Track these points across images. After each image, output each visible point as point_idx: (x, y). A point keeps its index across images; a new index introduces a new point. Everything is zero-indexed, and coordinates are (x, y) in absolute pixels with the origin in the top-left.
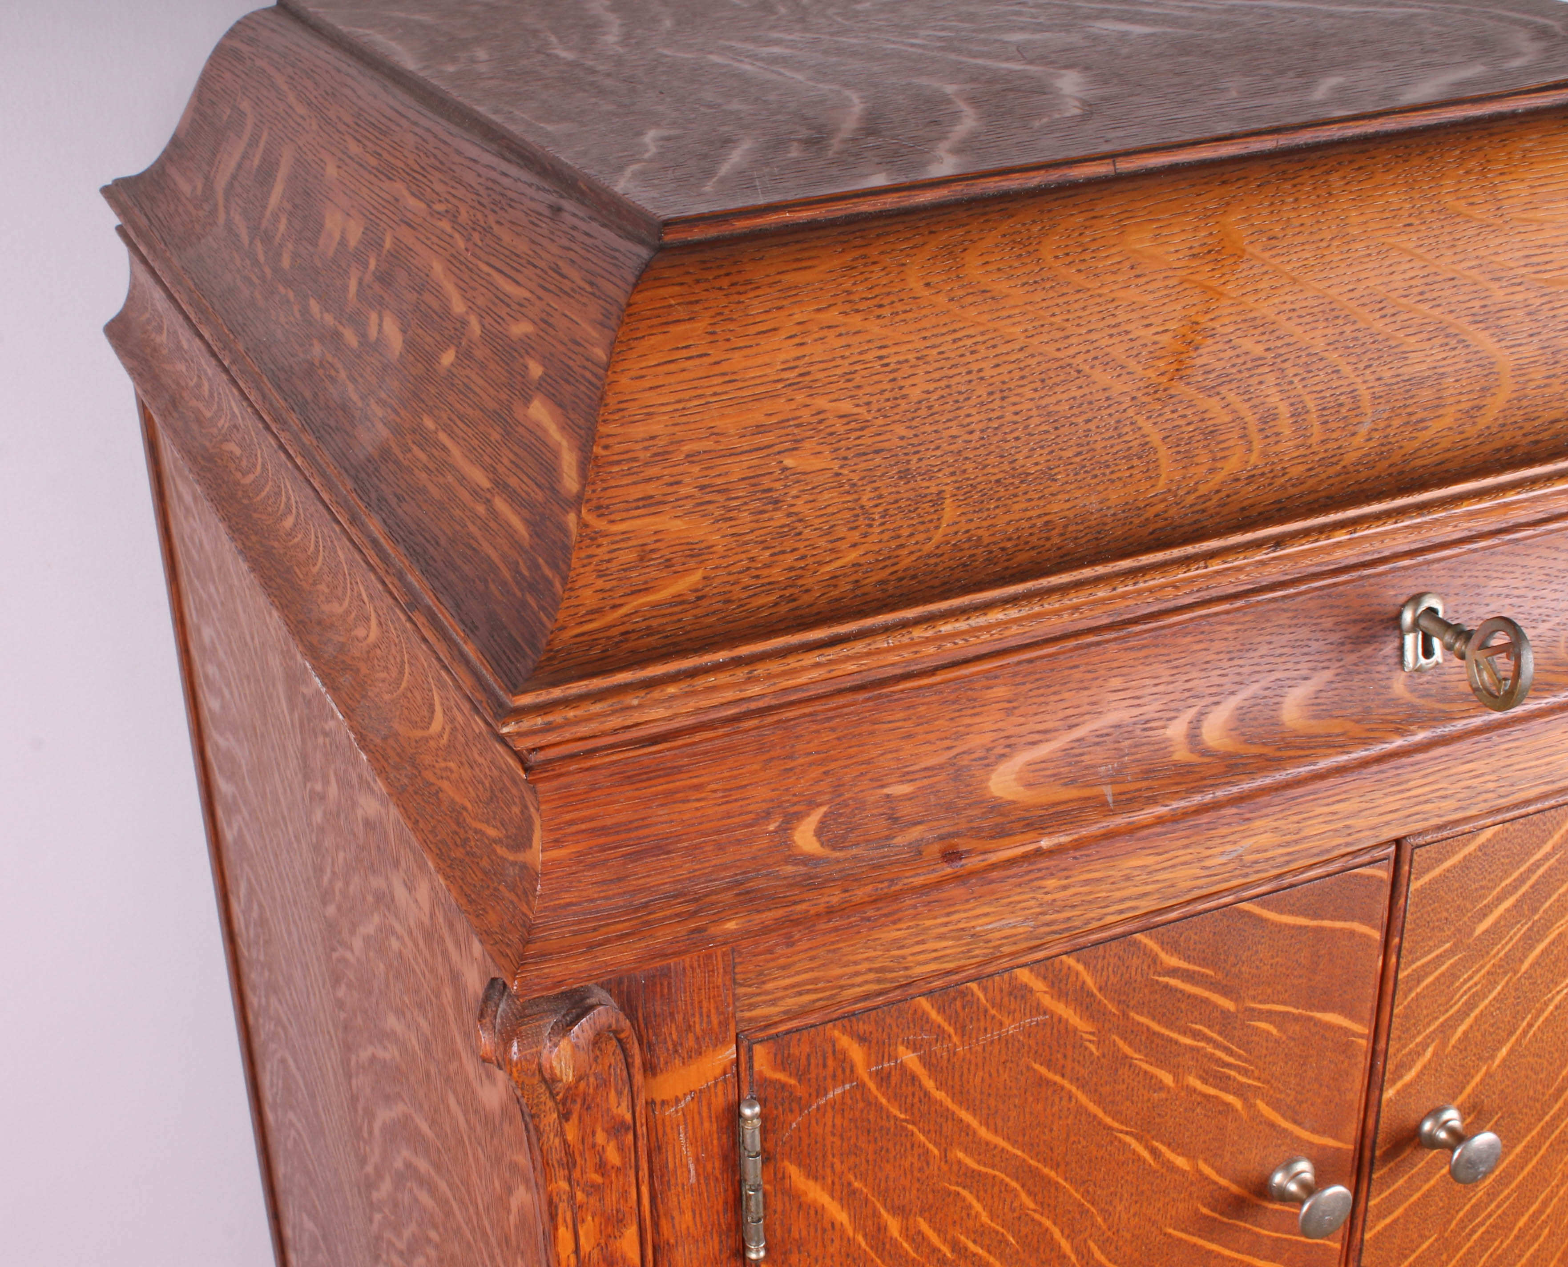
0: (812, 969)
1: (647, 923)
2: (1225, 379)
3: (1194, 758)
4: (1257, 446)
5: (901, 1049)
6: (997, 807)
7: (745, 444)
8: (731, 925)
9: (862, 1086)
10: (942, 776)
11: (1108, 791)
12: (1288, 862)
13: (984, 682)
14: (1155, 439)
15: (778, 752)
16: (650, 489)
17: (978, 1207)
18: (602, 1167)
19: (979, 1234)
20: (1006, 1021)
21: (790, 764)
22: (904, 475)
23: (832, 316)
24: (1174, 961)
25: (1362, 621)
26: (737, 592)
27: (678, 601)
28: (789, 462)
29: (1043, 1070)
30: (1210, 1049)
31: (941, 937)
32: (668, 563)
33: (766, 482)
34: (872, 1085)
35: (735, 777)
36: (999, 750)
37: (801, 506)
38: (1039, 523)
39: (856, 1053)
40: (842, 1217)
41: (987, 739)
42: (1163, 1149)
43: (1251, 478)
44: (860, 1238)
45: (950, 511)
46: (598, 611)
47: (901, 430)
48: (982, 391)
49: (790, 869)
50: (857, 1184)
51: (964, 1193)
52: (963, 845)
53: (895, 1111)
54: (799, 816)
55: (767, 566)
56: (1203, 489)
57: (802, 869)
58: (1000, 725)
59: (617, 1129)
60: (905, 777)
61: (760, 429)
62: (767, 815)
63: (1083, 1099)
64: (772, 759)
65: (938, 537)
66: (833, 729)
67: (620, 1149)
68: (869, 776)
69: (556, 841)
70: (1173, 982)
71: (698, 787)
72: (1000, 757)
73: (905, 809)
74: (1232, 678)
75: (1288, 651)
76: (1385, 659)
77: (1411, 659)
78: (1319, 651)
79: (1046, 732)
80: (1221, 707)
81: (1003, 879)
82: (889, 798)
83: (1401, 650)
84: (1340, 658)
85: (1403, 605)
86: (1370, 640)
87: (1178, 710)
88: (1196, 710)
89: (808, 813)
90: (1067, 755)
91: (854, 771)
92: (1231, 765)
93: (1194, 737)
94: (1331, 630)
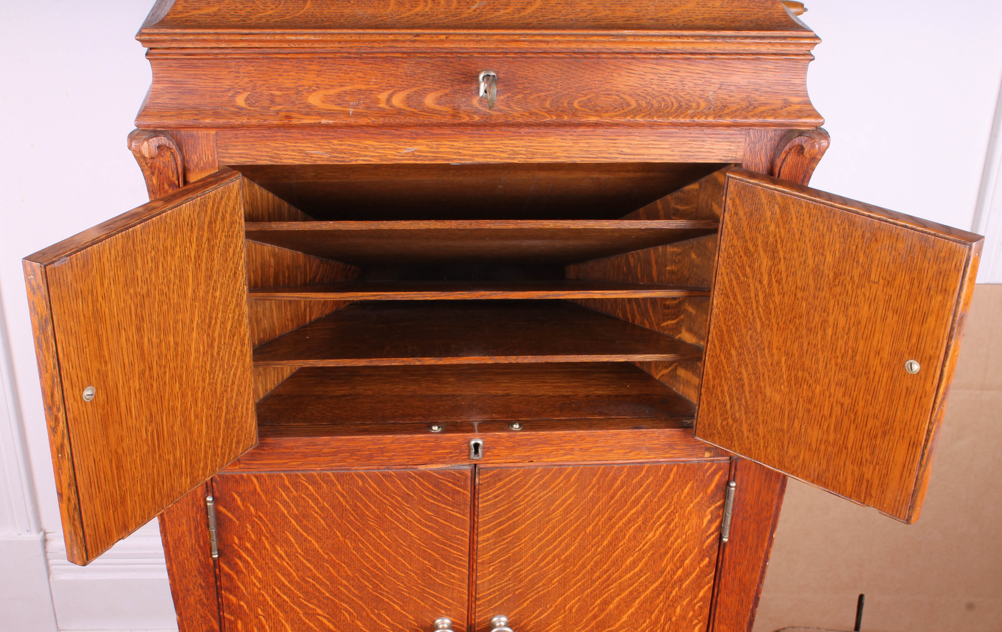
0: (245, 149)
1: (181, 114)
3: (387, 107)
4: (430, 6)
6: (309, 106)
8: (208, 121)
10: (292, 92)
11: (351, 110)
13: (308, 62)
15: (233, 70)
21: (237, 75)
25: (463, 74)
26: (228, 16)
27: (209, 15)
31: (294, 151)
35: (218, 75)
36: (314, 88)
38: (339, 15)
41: (311, 83)
43: (423, 15)
45: (308, 6)
46: (182, 12)
49: (233, 109)
52: (294, 115)
54: (240, 93)
55: (240, 10)
56: (403, 15)
57: (237, 110)
58: (315, 79)
60: (279, 89)
62: (229, 90)
64: (231, 72)
65: (302, 12)
66: (253, 66)
68: (266, 86)
69: (157, 81)
71: (205, 75)
72: (314, 90)
73: (278, 100)
74: (406, 83)
75: (431, 78)
76: (471, 91)
77: (482, 93)
78: (443, 81)
79: (332, 86)
80: (401, 93)
81: (316, 135)
82: (272, 95)
83: (478, 89)
84: (452, 86)
85: (480, 72)
86: (466, 82)
87: (383, 90)
88: (391, 92)
89: (242, 93)
90: (339, 95)
91: (262, 83)
92: (400, 112)
93: (388, 100)
94: (449, 75)
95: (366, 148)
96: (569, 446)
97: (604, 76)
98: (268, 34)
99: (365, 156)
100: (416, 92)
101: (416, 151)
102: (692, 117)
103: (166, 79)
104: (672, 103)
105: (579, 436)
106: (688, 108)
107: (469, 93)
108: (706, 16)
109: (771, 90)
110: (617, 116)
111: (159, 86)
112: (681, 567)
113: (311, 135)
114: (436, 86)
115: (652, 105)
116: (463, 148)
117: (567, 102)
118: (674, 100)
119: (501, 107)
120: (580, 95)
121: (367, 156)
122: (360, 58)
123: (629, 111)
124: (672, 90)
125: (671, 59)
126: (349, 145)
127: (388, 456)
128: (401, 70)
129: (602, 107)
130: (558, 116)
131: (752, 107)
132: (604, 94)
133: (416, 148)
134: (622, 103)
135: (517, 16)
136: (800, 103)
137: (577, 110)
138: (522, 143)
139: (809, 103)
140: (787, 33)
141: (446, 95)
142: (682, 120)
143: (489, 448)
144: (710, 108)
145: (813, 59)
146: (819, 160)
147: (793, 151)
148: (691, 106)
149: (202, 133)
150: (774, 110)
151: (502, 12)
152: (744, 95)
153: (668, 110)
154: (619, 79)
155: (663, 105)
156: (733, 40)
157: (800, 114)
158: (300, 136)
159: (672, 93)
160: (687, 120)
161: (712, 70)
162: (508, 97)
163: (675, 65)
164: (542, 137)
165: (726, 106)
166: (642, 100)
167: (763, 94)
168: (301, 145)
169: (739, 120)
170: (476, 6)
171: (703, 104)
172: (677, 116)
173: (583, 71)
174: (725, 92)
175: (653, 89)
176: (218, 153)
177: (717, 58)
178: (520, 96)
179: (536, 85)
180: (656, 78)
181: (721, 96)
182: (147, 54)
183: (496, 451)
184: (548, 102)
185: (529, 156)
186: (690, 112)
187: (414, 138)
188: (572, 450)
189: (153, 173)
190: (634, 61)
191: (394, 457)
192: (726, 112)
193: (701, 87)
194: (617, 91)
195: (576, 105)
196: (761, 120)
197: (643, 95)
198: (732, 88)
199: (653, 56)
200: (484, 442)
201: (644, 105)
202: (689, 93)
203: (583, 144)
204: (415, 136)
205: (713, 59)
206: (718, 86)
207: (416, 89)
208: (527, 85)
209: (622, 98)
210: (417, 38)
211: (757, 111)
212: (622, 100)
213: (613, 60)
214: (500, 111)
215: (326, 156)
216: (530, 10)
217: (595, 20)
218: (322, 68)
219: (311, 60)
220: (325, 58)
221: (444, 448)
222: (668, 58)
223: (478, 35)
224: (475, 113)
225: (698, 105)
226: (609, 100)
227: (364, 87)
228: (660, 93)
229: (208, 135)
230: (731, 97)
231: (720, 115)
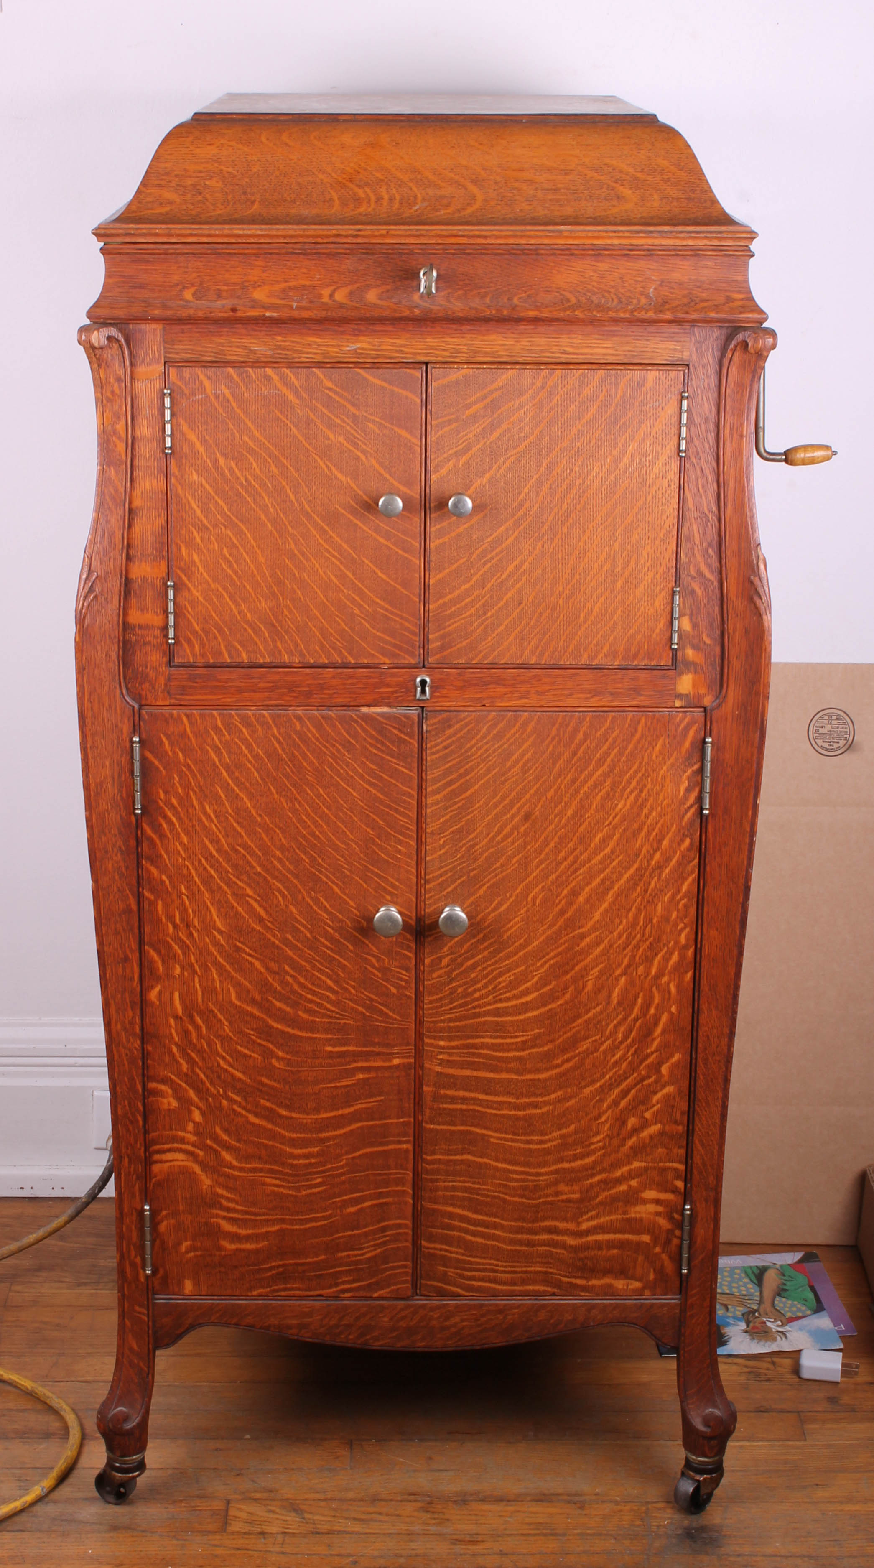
2: (367, 184)
3: (330, 302)
4: (373, 205)
5: (223, 386)
6: (253, 301)
7: (194, 175)
8: (155, 313)
9: (208, 397)
10: (239, 287)
11: (295, 305)
12: (375, 358)
13: (254, 258)
14: (335, 197)
15: (182, 265)
16: (162, 182)
17: (254, 465)
18: (113, 392)
19: (256, 477)
20: (263, 389)
21: (186, 270)
22: (245, 193)
23: (233, 143)
24: (330, 385)
25: (403, 271)
27: (161, 214)
28: (207, 183)
29: (279, 414)
30: (348, 428)
31: (238, 347)
32: (161, 204)
33: (198, 187)
34: (212, 397)
35: (167, 270)
36: (259, 283)
37: (208, 196)
39: (207, 384)
40: (202, 450)
41: (256, 279)
42: (332, 468)
43: (366, 215)
44: (208, 461)
45: (256, 206)
46: (135, 212)
47: (247, 180)
48: (277, 173)
49: (181, 302)
50: (207, 438)
51: (249, 457)
52: (238, 308)
53: (221, 411)
54: (187, 288)
55: (192, 208)
56: (347, 215)
57: (185, 303)
58: (262, 276)
59: (118, 380)
60: (226, 284)
61: (201, 172)
62: (177, 285)
63: (296, 432)
64: (180, 267)
65: (249, 212)
66: (201, 262)
67: (120, 387)
70: (331, 394)
71: (155, 270)
72: (259, 286)
73: (224, 294)
74: (349, 279)
75: (373, 275)
76: (412, 287)
77: (423, 288)
78: (385, 278)
79: (277, 281)
80: (344, 288)
81: (260, 331)
82: (219, 290)
83: (419, 285)
84: (394, 282)
85: (420, 269)
86: (407, 279)
87: (327, 285)
88: (333, 287)
89: (190, 288)
90: (283, 290)
91: (208, 278)
92: (341, 306)
93: (331, 296)
94: (390, 271)
95: (309, 345)
96: (524, 688)
98: (217, 229)
99: (308, 353)
100: (358, 287)
101: (359, 348)
102: (633, 313)
103: (118, 274)
104: (613, 299)
105: (535, 676)
106: (628, 304)
107: (410, 289)
108: (645, 215)
109: (713, 287)
110: (557, 311)
111: (110, 281)
112: (658, 849)
113: (256, 331)
114: (378, 282)
115: (592, 300)
116: (404, 346)
117: (507, 297)
118: (614, 297)
119: (442, 303)
120: (520, 292)
121: (310, 353)
122: (305, 254)
123: (569, 307)
124: (613, 287)
125: (609, 255)
126: (293, 342)
127: (328, 694)
128: (344, 266)
129: (542, 303)
130: (497, 310)
131: (693, 303)
132: (545, 291)
133: (358, 345)
134: (562, 299)
135: (457, 215)
136: (742, 300)
137: (516, 306)
138: (464, 341)
139: (752, 299)
140: (723, 228)
141: (388, 291)
142: (621, 314)
143: (437, 687)
144: (650, 304)
145: (753, 256)
146: (767, 357)
147: (738, 348)
148: (632, 302)
149: (150, 327)
150: (716, 306)
151: (443, 212)
152: (686, 292)
153: (608, 306)
154: (559, 276)
155: (603, 301)
156: (669, 235)
157: (743, 309)
158: (244, 331)
159: (612, 290)
160: (627, 315)
161: (652, 267)
162: (449, 293)
163: (614, 261)
164: (484, 335)
165: (667, 303)
166: (582, 296)
167: (705, 291)
168: (245, 341)
169: (681, 316)
170: (417, 207)
171: (643, 300)
172: (618, 311)
173: (523, 268)
174: (666, 288)
175: (593, 286)
176: (165, 348)
177: (656, 255)
178: (461, 292)
179: (476, 281)
180: (596, 275)
181: (662, 293)
182: (101, 249)
183: (445, 692)
184: (489, 298)
185: (471, 354)
186: (630, 308)
187: (355, 335)
188: (528, 692)
189: (100, 366)
190: (573, 257)
191: (336, 696)
192: (667, 308)
193: (642, 284)
194: (557, 288)
195: (515, 301)
196: (704, 316)
197: (583, 291)
198: (673, 285)
199: (591, 252)
200: (431, 680)
201: (584, 301)
202: (629, 290)
203: (525, 342)
204: (357, 333)
205: (650, 255)
206: (658, 283)
207: (358, 285)
208: (467, 282)
209: (562, 294)
210: (359, 233)
211: (698, 307)
212: (562, 297)
213: (552, 257)
214: (441, 306)
215: (270, 353)
216: (470, 210)
217: (533, 218)
218: (268, 264)
219: (257, 255)
220: (271, 254)
221: (388, 686)
222: (606, 255)
223: (417, 230)
224: (416, 307)
225: (639, 301)
226: (549, 296)
227: (308, 283)
228: (601, 290)
229: (155, 330)
230: (672, 293)
231: (661, 311)
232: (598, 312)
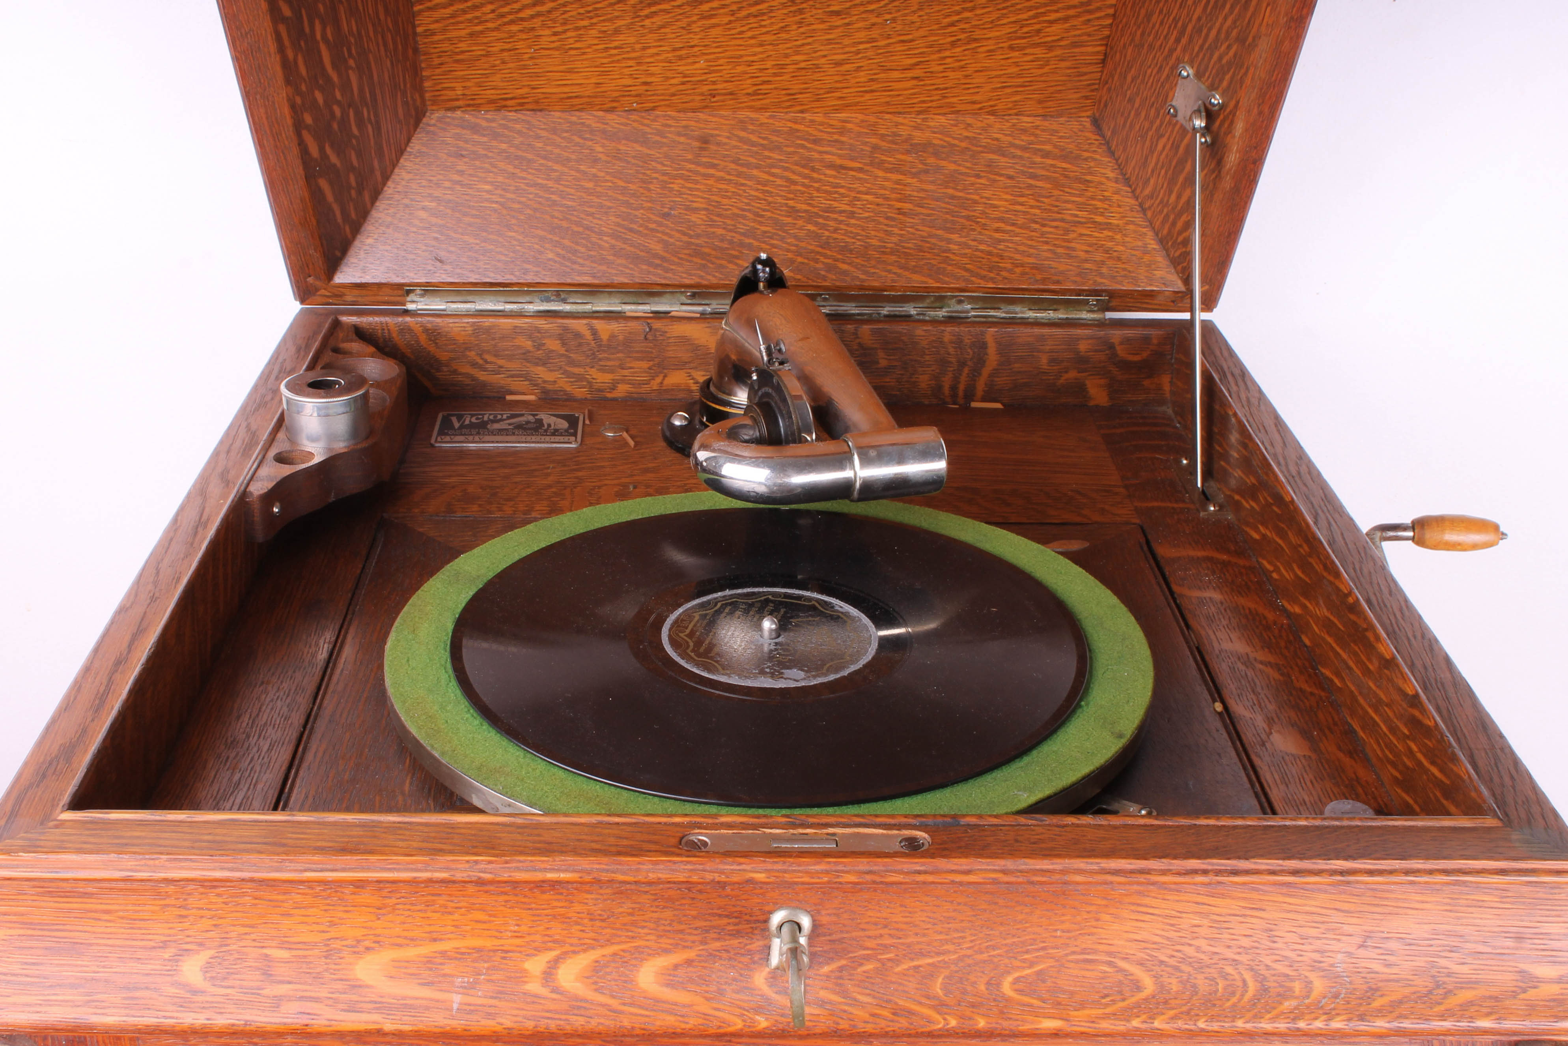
3: (544, 991)
6: (356, 986)
10: (316, 952)
11: (457, 999)
21: (185, 913)
25: (727, 916)
36: (367, 943)
41: (357, 933)
49: (173, 991)
54: (190, 953)
57: (182, 993)
58: (370, 924)
62: (165, 945)
64: (168, 905)
66: (218, 895)
68: (253, 936)
71: (106, 912)
72: (368, 949)
74: (592, 935)
75: (652, 925)
76: (750, 952)
77: (775, 960)
78: (681, 931)
79: (412, 939)
80: (582, 956)
83: (767, 949)
84: (704, 942)
85: (771, 913)
86: (737, 934)
87: (536, 949)
88: (553, 955)
89: (197, 952)
90: (429, 961)
91: (242, 930)
92: (574, 1004)
93: (549, 975)
94: (695, 918)
97: (1079, 918)
100: (615, 954)
102: (1294, 1020)
103: (14, 918)
104: (1244, 981)
106: (1283, 997)
107: (745, 959)
109: (1489, 950)
110: (1106, 1017)
114: (665, 942)
115: (1194, 986)
117: (986, 979)
118: (1248, 976)
119: (823, 994)
120: (1017, 963)
123: (1138, 1005)
124: (1246, 953)
125: (1244, 884)
128: (578, 907)
129: (1072, 993)
130: (962, 1017)
131: (1441, 991)
132: (1077, 962)
134: (1120, 983)
136: (1559, 981)
137: (1008, 1000)
141: (689, 962)
142: (1267, 1026)
144: (1336, 996)
148: (1291, 989)
150: (1496, 999)
152: (1420, 962)
153: (1234, 1000)
154: (1116, 926)
155: (1220, 987)
159: (1243, 958)
160: (1282, 1026)
161: (1345, 907)
162: (841, 969)
163: (1255, 895)
165: (1377, 990)
166: (1170, 975)
167: (1469, 960)
169: (1406, 1024)
171: (1319, 985)
172: (1258, 1017)
173: (1027, 910)
174: (1372, 954)
175: (1198, 949)
177: (1357, 882)
178: (869, 967)
179: (909, 940)
180: (1205, 922)
181: (1365, 965)
184: (940, 980)
186: (1288, 1004)
192: (1376, 1004)
193: (1318, 944)
194: (1110, 954)
195: (1006, 987)
196: (1464, 1024)
197: (1172, 961)
198: (1393, 945)
199: (1200, 879)
201: (1175, 989)
202: (1286, 959)
206: (1358, 940)
207: (615, 949)
208: (888, 941)
209: (1121, 970)
211: (1453, 1001)
212: (1120, 977)
218: (387, 901)
222: (1237, 883)
224: (758, 1010)
225: (1308, 985)
226: (1088, 974)
227: (489, 943)
228: (1216, 957)
230: (1388, 966)
231: (1362, 1018)
232: (1212, 1019)
